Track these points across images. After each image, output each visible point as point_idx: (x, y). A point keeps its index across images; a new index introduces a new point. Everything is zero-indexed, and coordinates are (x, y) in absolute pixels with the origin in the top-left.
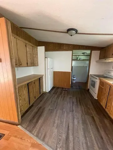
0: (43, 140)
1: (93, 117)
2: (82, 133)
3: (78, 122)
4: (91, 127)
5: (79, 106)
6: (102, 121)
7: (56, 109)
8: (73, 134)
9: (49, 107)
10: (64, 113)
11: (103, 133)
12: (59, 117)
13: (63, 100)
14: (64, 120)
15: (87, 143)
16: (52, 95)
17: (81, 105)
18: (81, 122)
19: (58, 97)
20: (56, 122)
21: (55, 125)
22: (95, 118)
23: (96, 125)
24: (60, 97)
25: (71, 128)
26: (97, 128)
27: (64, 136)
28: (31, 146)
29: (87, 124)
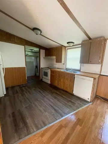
0: (45, 125)
1: (56, 93)
2: (58, 102)
3: (53, 100)
4: (59, 97)
5: (45, 92)
6: (60, 92)
7: (31, 103)
8: (56, 106)
9: (23, 106)
10: (41, 101)
11: (64, 96)
12: (40, 106)
13: (30, 94)
14: (45, 104)
15: (63, 104)
16: (14, 96)
17: (45, 91)
18: (54, 99)
19: (23, 95)
20: (41, 109)
21: (43, 111)
22: (57, 92)
23: (58, 94)
24: (25, 94)
25: (52, 105)
26: (61, 96)
27: (53, 111)
28: (42, 137)
29: (57, 98)
